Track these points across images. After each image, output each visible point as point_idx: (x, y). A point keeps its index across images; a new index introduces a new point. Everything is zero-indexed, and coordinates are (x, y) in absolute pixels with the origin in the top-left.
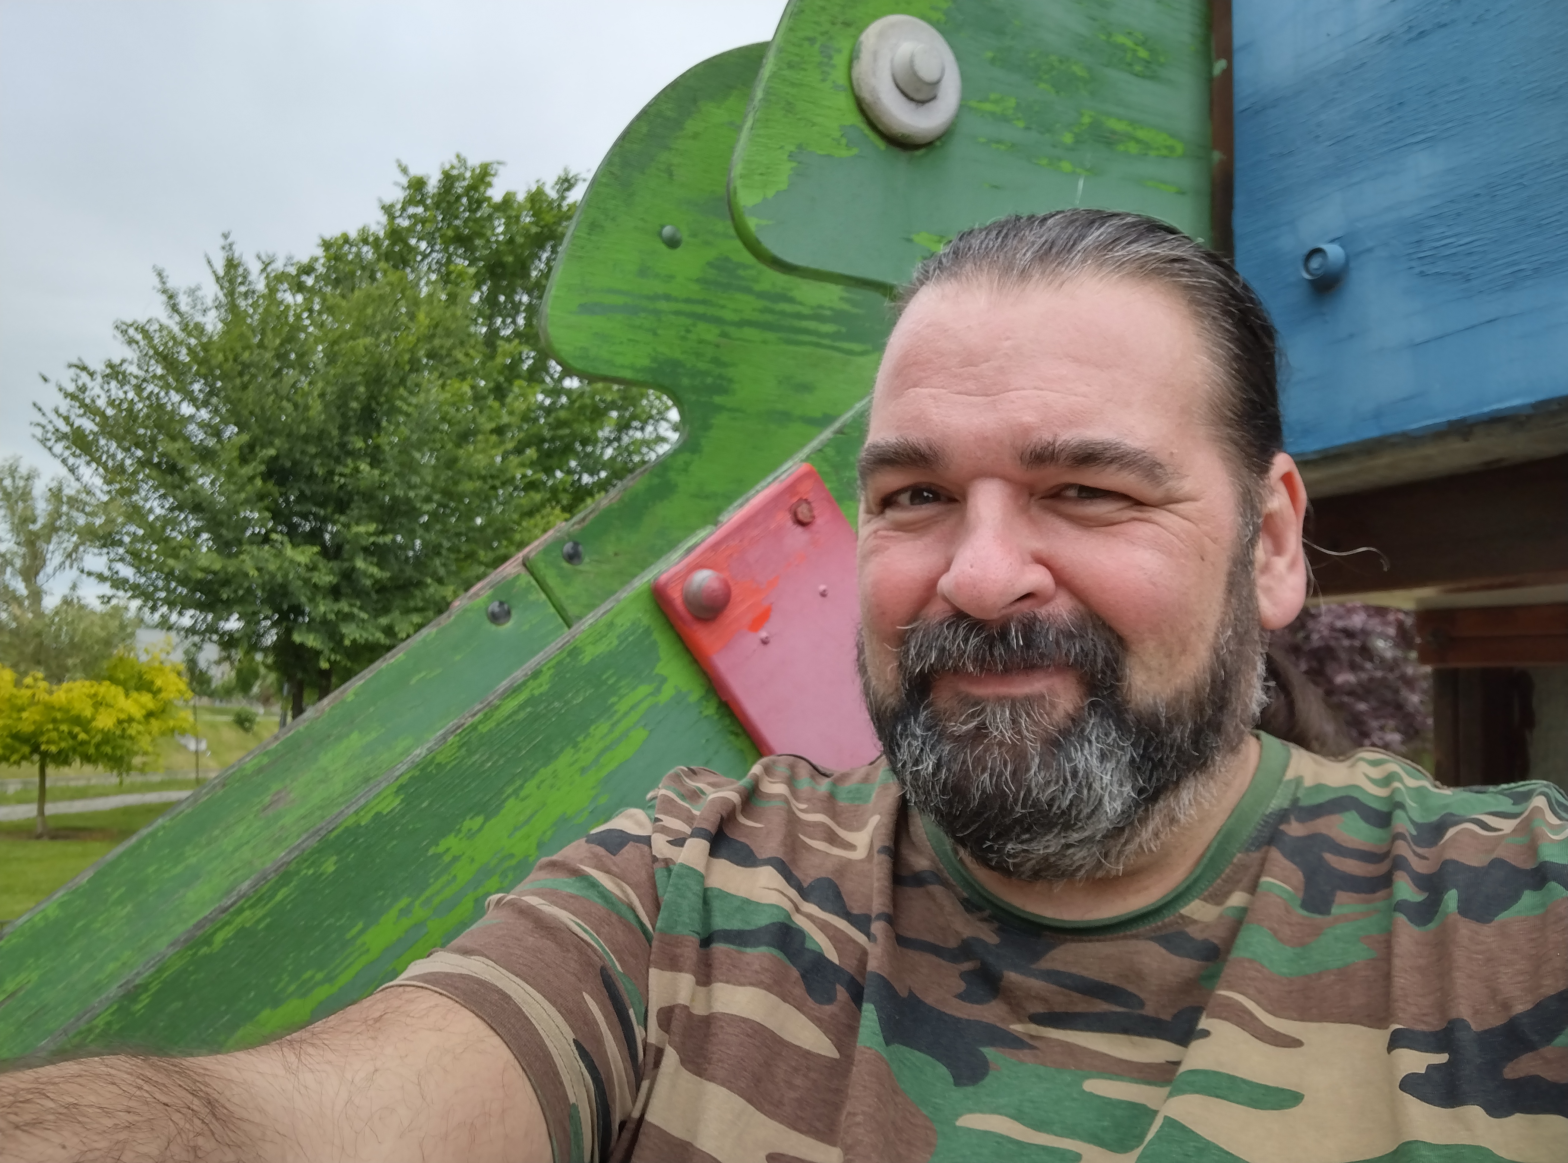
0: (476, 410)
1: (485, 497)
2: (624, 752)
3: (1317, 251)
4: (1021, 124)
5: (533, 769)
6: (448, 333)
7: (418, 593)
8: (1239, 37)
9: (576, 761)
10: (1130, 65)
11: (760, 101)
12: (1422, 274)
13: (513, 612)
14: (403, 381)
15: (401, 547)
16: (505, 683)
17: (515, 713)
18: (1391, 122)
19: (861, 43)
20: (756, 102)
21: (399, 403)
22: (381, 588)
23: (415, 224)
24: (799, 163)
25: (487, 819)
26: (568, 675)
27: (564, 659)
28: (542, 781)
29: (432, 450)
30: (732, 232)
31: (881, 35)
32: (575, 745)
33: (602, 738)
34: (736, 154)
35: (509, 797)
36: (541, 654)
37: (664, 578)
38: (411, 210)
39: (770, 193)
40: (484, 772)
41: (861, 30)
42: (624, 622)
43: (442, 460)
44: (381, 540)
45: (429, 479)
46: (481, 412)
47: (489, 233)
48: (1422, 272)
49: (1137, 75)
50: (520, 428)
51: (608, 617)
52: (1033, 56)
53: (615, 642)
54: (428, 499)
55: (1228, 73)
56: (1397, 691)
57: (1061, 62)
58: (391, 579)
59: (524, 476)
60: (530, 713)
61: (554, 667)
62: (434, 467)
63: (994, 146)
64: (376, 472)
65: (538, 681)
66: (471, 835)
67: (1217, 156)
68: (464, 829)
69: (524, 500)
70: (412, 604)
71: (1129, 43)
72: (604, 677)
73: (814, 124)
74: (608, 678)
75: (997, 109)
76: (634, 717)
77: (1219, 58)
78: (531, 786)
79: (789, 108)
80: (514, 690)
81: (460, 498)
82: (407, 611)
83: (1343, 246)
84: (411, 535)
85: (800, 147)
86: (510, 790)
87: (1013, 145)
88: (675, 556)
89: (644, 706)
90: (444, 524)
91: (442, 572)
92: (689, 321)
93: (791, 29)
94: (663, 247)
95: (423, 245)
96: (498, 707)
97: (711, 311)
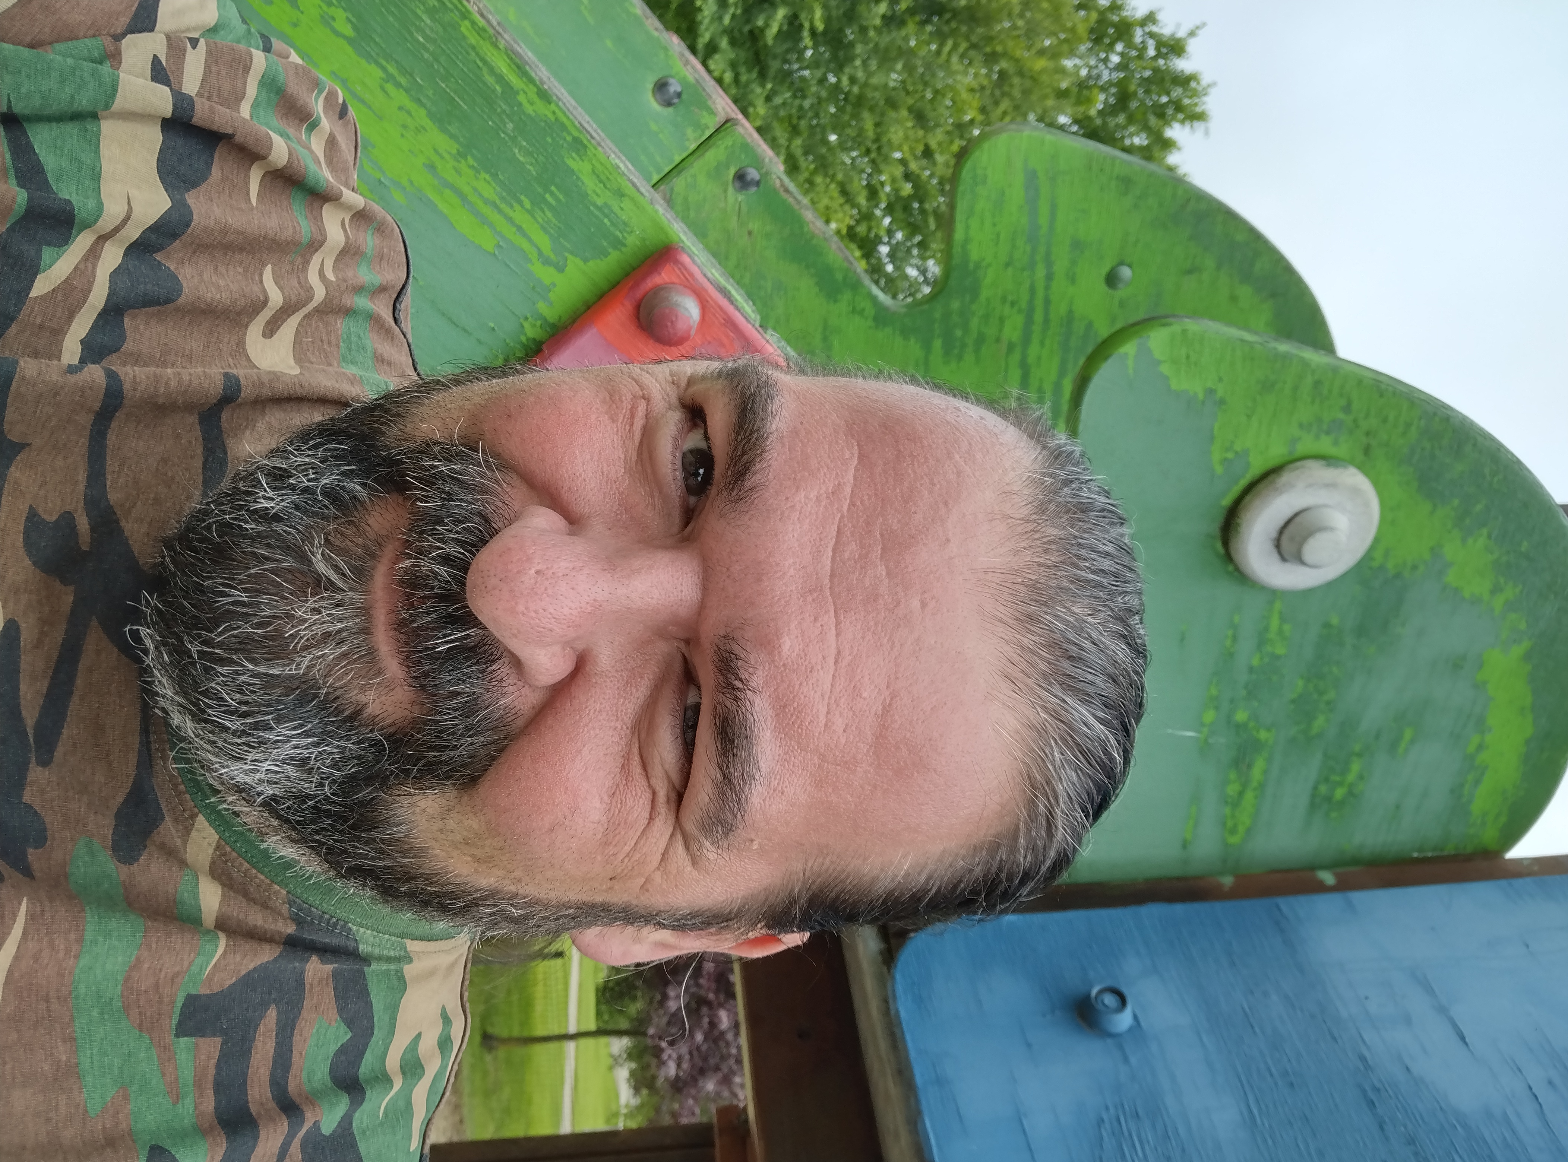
0: (950, 128)
1: (858, 140)
2: (464, 222)
3: (1123, 1000)
4: (1255, 662)
5: (424, 100)
6: (1026, 92)
7: (754, 75)
8: (1358, 897)
9: (442, 157)
10: (1327, 780)
11: (1275, 349)
12: (1101, 1121)
13: (670, 110)
14: (974, 46)
15: (800, 58)
16: (529, 55)
17: (492, 70)
18: (1271, 1075)
19: (1345, 467)
20: (1273, 344)
21: (950, 43)
22: (755, 36)
23: (1136, 49)
24: (1203, 403)
25: (350, 41)
26: (549, 140)
27: (569, 133)
28: (409, 113)
29: (903, 82)
30: (1119, 325)
31: (1355, 491)
32: (461, 155)
33: (475, 190)
34: (1211, 323)
35: (384, 69)
36: (573, 102)
37: (685, 259)
38: (1151, 44)
39: (1165, 369)
40: (411, 34)
41: (1360, 467)
42: (625, 211)
43: (894, 93)
44: (806, 34)
45: (874, 81)
46: (948, 133)
47: (1132, 129)
48: (1103, 1121)
49: (1315, 788)
50: (932, 176)
51: (631, 191)
52: (1335, 670)
53: (599, 202)
54: (853, 80)
55: (1321, 888)
56: (717, 1069)
57: (1328, 703)
58: (766, 46)
59: (882, 184)
60: (494, 91)
61: (557, 119)
62: (886, 85)
63: (1230, 633)
64: (878, 22)
65: (536, 99)
66: (327, 21)
67: (1228, 881)
68: (332, 11)
69: (859, 184)
70: (743, 69)
71: (1351, 777)
72: (553, 188)
73: (1249, 417)
74: (552, 194)
75: (1272, 635)
76: (509, 232)
77: (1337, 875)
78: (401, 98)
79: (1267, 386)
80: (521, 68)
81: (855, 116)
82: (733, 65)
83: (1130, 1030)
84: (814, 64)
85: (1222, 402)
86: (392, 69)
87: (1231, 655)
88: (716, 274)
89: (525, 245)
90: (828, 100)
91: (778, 100)
92: (1024, 304)
93: (1360, 382)
94: (1106, 269)
95: (1115, 59)
96: (495, 46)
97: (1037, 328)
